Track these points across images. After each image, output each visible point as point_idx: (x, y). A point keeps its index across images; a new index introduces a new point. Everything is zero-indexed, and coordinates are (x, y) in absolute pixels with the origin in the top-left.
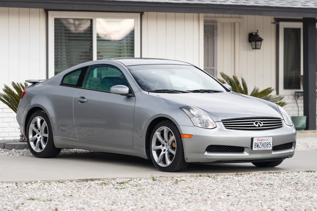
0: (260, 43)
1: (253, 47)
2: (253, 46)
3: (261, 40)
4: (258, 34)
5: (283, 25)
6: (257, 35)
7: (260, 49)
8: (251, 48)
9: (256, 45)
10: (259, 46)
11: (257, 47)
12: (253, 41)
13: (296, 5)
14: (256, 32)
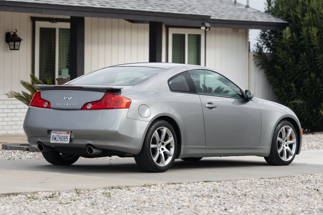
0: (19, 43)
1: (11, 48)
2: (11, 46)
3: (19, 40)
4: (17, 33)
5: (39, 24)
6: (15, 35)
7: (18, 49)
8: (9, 49)
9: (14, 45)
10: (18, 47)
11: (16, 48)
12: (11, 41)
13: (73, 3)
14: (15, 31)
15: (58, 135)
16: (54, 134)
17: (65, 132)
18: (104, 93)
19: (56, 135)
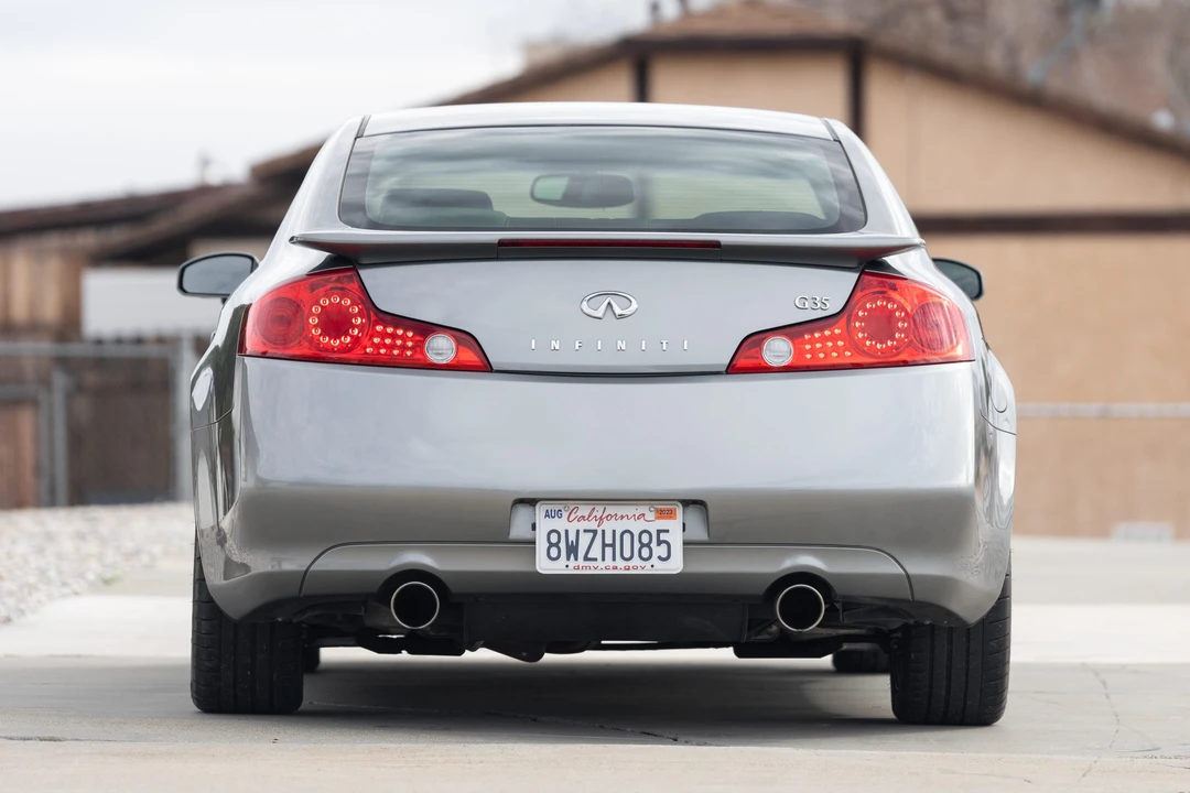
15: (593, 525)
16: (560, 524)
17: (643, 509)
18: (855, 276)
19: (573, 527)
